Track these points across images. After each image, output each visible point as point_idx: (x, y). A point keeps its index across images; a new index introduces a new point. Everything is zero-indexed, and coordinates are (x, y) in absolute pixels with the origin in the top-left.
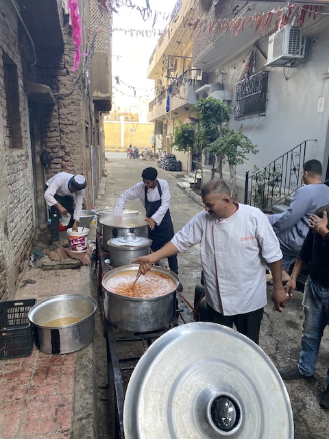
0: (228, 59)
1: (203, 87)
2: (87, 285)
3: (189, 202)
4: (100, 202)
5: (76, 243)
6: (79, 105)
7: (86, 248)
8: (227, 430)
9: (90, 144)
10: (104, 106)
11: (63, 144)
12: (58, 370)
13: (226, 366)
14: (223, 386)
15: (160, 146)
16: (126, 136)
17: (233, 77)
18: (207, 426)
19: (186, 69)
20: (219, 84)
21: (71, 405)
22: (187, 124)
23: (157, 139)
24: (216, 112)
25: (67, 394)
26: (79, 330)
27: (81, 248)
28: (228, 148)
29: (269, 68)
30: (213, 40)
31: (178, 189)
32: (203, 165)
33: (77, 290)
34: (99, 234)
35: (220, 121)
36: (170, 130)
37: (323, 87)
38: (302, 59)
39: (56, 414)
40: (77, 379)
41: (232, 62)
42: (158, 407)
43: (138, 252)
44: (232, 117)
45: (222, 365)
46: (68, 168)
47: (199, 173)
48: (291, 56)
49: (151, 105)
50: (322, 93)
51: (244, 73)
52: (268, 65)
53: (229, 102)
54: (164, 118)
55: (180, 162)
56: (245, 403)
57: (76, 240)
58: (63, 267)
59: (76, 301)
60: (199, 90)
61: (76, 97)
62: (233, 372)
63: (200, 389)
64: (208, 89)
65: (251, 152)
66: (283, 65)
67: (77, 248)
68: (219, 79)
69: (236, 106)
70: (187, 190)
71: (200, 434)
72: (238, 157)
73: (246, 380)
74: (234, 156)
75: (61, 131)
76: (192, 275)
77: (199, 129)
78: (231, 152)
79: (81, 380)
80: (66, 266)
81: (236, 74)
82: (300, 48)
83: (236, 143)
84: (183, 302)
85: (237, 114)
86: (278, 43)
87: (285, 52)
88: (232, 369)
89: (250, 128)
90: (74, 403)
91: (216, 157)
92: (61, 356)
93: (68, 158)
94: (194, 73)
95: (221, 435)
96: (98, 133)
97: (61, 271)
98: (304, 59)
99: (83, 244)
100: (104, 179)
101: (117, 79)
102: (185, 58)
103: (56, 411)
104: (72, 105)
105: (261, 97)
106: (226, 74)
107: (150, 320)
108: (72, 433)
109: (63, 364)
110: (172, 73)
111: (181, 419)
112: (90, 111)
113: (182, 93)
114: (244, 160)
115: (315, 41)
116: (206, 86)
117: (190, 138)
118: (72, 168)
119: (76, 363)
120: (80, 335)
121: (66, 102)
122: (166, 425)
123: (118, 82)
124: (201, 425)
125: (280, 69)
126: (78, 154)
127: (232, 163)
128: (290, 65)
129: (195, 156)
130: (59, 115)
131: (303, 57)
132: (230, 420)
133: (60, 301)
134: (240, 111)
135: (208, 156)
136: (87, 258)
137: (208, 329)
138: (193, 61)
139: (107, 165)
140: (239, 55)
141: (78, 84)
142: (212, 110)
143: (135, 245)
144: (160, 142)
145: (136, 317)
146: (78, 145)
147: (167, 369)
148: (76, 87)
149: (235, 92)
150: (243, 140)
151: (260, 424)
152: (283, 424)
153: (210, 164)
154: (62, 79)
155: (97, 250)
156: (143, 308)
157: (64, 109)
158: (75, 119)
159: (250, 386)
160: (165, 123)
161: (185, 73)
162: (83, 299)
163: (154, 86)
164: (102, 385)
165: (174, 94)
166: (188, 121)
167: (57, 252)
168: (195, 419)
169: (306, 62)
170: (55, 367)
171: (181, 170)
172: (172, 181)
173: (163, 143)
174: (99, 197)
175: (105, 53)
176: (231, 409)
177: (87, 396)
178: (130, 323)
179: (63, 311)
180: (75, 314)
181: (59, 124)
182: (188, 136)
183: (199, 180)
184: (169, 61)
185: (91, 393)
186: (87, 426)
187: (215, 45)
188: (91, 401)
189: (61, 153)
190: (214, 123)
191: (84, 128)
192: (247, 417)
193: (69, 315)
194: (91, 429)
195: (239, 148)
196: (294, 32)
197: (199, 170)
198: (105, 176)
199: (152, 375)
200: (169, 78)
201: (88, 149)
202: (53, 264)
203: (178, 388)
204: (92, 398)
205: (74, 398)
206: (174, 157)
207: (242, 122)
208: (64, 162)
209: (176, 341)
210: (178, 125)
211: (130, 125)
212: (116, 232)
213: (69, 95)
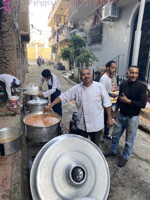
0: (84, 18)
1: (73, 31)
2: (19, 123)
3: (69, 84)
4: (25, 85)
5: (13, 104)
6: (12, 37)
7: (18, 106)
8: (79, 182)
9: (19, 57)
10: (26, 38)
11: (5, 56)
12: (4, 163)
13: (79, 154)
14: (78, 162)
15: (55, 59)
16: (38, 54)
17: (87, 26)
18: (70, 181)
19: (66, 22)
20: (81, 29)
21: (10, 179)
22: (67, 48)
23: (53, 55)
24: (79, 42)
25: (8, 173)
26: (14, 144)
27: (16, 106)
28: (85, 58)
29: (103, 22)
30: (77, 8)
31: (63, 79)
32: (74, 67)
33: (14, 125)
34: (24, 99)
35: (81, 46)
36: (59, 51)
37: (126, 31)
38: (117, 18)
39: (3, 183)
40: (13, 166)
41: (86, 19)
42: (47, 174)
43: (42, 106)
44: (87, 44)
45: (78, 153)
46: (8, 68)
47: (73, 71)
48: (112, 16)
49: (50, 39)
50: (126, 34)
51: (92, 24)
52: (102, 20)
53: (86, 38)
54: (56, 45)
55: (64, 66)
56: (88, 169)
57: (13, 102)
58: (7, 115)
59: (13, 130)
60: (71, 32)
61: (11, 32)
62: (83, 156)
63: (67, 165)
64: (76, 31)
65: (95, 61)
66: (109, 20)
67: (14, 106)
68: (81, 27)
69: (89, 40)
70: (67, 79)
71: (67, 185)
72: (90, 63)
73: (88, 159)
74: (88, 63)
75: (4, 50)
76: (69, 117)
77: (72, 50)
78: (86, 61)
79: (15, 167)
80: (8, 115)
81: (88, 25)
82: (116, 13)
83: (88, 56)
84: (63, 128)
85: (89, 43)
86: (107, 10)
87: (110, 14)
88: (82, 154)
89: (95, 50)
90: (11, 177)
91: (80, 63)
92: (6, 156)
93: (8, 63)
94: (69, 24)
95: (76, 184)
96: (24, 52)
97: (6, 117)
98: (118, 17)
99: (17, 104)
100: (27, 74)
101: (32, 26)
102: (65, 16)
103: (3, 182)
104: (9, 36)
105: (100, 35)
106: (84, 25)
107: (47, 136)
108: (11, 191)
109: (6, 160)
110: (59, 24)
111: (58, 179)
112: (19, 40)
113: (64, 34)
114: (92, 64)
115: (123, 10)
116: (75, 30)
117: (68, 54)
118: (10, 68)
119: (13, 159)
120: (14, 146)
121: (6, 35)
122: (51, 182)
123: (32, 27)
124: (67, 181)
125: (108, 22)
126: (13, 61)
127: (87, 66)
128: (112, 20)
129: (71, 63)
130: (3, 41)
131: (117, 17)
132: (81, 177)
133: (5, 131)
134: (90, 42)
135: (77, 63)
136: (19, 111)
137: (71, 137)
138: (69, 18)
139: (29, 67)
140: (90, 16)
141: (11, 26)
142: (77, 41)
143: (41, 103)
144: (55, 56)
145: (41, 135)
146: (13, 56)
147: (51, 157)
148: (11, 28)
149: (88, 33)
150: (92, 55)
151: (94, 178)
152: (105, 177)
153: (77, 67)
154: (3, 23)
155: (23, 107)
156: (43, 131)
157: (5, 39)
158: (11, 44)
159: (90, 162)
160: (56, 47)
161: (65, 24)
162: (16, 129)
163: (51, 30)
164: (26, 169)
165: (60, 34)
166: (67, 46)
167: (3, 108)
168: (64, 178)
169: (119, 19)
170: (2, 162)
171: (65, 70)
172: (61, 75)
173: (56, 57)
174: (25, 82)
175: (26, 11)
176: (81, 173)
177: (18, 173)
178: (38, 138)
179: (6, 135)
180: (12, 137)
181: (3, 46)
182: (67, 54)
183: (73, 74)
184: (57, 18)
185: (20, 172)
186: (18, 187)
187: (78, 10)
188: (20, 176)
189: (5, 61)
190: (79, 47)
191: (16, 48)
192: (88, 175)
193: (9, 137)
194: (20, 188)
195: (90, 59)
196: (114, 5)
197: (73, 70)
198: (28, 73)
199: (44, 160)
200: (57, 26)
201: (18, 59)
202: (2, 114)
203: (57, 165)
204: (20, 174)
205: (12, 175)
206: (61, 64)
207: (91, 47)
208: (6, 65)
209: (56, 143)
210: (62, 48)
211: (40, 49)
212: (32, 97)
213: (7, 31)
